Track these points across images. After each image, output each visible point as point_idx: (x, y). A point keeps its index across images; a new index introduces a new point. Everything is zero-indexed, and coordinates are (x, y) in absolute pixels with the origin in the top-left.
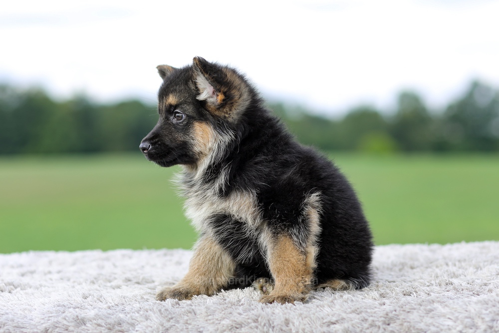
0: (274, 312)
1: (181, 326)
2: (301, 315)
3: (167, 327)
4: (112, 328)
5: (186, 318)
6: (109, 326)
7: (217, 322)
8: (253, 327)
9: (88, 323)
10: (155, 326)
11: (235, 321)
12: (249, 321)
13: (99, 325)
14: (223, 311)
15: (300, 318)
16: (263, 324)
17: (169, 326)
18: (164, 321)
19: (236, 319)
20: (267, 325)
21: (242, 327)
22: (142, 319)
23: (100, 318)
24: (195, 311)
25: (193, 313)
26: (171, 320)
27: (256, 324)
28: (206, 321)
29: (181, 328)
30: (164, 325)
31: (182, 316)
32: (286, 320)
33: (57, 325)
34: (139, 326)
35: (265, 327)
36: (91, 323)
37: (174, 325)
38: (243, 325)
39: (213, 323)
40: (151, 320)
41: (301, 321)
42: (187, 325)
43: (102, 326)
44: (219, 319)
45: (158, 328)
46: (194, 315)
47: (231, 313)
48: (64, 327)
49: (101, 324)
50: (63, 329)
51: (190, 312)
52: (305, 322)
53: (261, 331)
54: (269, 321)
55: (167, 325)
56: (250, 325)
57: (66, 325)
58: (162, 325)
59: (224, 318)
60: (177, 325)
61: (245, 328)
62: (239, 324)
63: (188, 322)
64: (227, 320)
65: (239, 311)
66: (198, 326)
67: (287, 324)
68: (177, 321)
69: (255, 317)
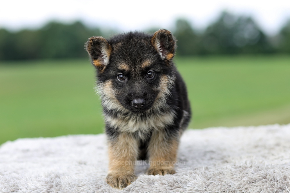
0: (275, 171)
1: (216, 183)
3: (208, 184)
4: (173, 186)
5: (218, 177)
6: (170, 184)
7: (240, 179)
8: (264, 182)
9: (155, 183)
10: (200, 183)
11: (251, 178)
12: (261, 178)
13: (163, 184)
14: (241, 172)
16: (270, 179)
17: (209, 183)
18: (205, 180)
19: (252, 177)
20: (273, 180)
21: (256, 182)
22: (191, 179)
23: (163, 179)
24: (223, 173)
25: (222, 174)
26: (210, 179)
27: (266, 180)
28: (232, 178)
29: (217, 184)
30: (206, 183)
31: (216, 176)
32: (284, 176)
33: (136, 185)
34: (190, 183)
35: (272, 181)
36: (157, 183)
37: (212, 182)
38: (257, 181)
39: (237, 180)
40: (197, 179)
42: (221, 182)
43: (165, 184)
44: (240, 177)
45: (202, 185)
46: (223, 175)
47: (247, 173)
48: (141, 186)
49: (165, 183)
50: (140, 188)
51: (221, 174)
53: (269, 184)
54: (274, 177)
55: (208, 182)
56: (262, 180)
57: (142, 185)
58: (205, 183)
59: (243, 177)
60: (214, 182)
61: (259, 183)
62: (254, 180)
63: (221, 180)
64: (246, 178)
65: (252, 172)
66: (228, 182)
67: (285, 179)
68: (214, 180)
69: (264, 176)
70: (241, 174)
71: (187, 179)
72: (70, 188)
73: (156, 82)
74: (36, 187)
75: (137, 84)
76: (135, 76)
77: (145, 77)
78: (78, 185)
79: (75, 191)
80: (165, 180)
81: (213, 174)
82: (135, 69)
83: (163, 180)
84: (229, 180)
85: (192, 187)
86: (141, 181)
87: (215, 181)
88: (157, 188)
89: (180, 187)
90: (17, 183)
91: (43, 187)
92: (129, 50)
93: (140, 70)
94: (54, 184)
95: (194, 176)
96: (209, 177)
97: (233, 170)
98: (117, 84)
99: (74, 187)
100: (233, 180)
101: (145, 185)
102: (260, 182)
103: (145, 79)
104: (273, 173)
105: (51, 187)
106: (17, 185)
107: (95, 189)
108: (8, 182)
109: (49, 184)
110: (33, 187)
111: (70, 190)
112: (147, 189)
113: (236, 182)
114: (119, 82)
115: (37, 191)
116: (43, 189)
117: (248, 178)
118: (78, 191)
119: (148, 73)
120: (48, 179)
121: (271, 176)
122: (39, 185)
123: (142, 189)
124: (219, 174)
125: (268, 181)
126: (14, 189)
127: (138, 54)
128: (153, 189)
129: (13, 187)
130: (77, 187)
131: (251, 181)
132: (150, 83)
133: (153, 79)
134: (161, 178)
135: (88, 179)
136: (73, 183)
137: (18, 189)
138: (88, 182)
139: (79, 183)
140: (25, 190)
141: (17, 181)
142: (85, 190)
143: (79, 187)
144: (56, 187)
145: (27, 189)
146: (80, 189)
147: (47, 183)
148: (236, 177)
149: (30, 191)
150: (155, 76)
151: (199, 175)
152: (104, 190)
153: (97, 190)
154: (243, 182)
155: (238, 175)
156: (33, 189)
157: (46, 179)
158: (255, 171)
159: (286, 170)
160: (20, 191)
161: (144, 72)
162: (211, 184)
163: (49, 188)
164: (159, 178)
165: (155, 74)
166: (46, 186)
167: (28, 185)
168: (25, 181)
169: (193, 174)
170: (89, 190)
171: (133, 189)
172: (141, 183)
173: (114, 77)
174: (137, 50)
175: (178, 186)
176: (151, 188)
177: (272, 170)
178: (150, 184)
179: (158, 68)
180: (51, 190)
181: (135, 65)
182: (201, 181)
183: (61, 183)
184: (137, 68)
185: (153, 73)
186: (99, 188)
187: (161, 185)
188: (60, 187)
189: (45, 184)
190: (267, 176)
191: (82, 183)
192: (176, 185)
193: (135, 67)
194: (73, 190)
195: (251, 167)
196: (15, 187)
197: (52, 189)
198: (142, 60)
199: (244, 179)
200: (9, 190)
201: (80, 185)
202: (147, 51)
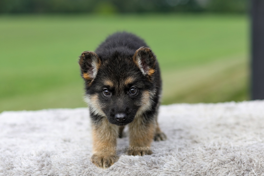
0: (242, 154)
2: (258, 156)
3: (182, 165)
4: (151, 166)
5: (192, 159)
6: (149, 165)
7: (210, 161)
8: (232, 164)
9: (136, 163)
10: (176, 165)
11: (221, 160)
12: (229, 160)
13: (143, 164)
14: (212, 154)
15: (258, 158)
16: (237, 162)
17: (184, 164)
18: (180, 161)
19: (221, 159)
20: (240, 162)
22: (167, 160)
25: (195, 156)
26: (184, 160)
27: (234, 162)
28: (204, 160)
29: (190, 165)
30: (181, 164)
31: (189, 157)
32: (250, 159)
33: (118, 165)
34: (166, 164)
35: (239, 164)
36: (137, 163)
37: (186, 164)
38: (226, 163)
39: (208, 161)
40: (172, 161)
41: (259, 160)
42: (194, 163)
43: (145, 165)
44: (211, 159)
45: (177, 166)
47: (217, 155)
48: (122, 166)
49: (144, 163)
50: (122, 168)
51: (193, 155)
52: (261, 160)
53: (236, 166)
54: (241, 160)
55: (182, 163)
56: (231, 163)
57: (124, 165)
58: (180, 164)
59: (214, 158)
62: (223, 162)
63: (194, 161)
64: (216, 160)
65: (221, 154)
66: (200, 163)
67: (251, 162)
68: (187, 161)
69: (232, 158)
70: (211, 156)
71: (163, 160)
72: (59, 167)
73: (138, 97)
74: (29, 165)
75: (120, 99)
76: (119, 91)
77: (128, 93)
78: (67, 164)
79: (64, 170)
80: (144, 161)
81: (187, 155)
82: (118, 86)
83: (143, 161)
84: (201, 162)
85: (169, 168)
86: (123, 161)
87: (189, 163)
88: (137, 169)
89: (157, 168)
90: (12, 162)
91: (35, 165)
92: (114, 68)
93: (123, 87)
94: (45, 163)
95: (170, 157)
96: (183, 158)
97: (204, 152)
98: (103, 98)
99: (63, 166)
100: (204, 161)
101: (127, 165)
102: (228, 164)
103: (128, 94)
104: (240, 155)
105: (43, 166)
106: (12, 163)
107: (82, 168)
108: (4, 160)
109: (41, 163)
110: (26, 166)
111: (60, 169)
112: (128, 169)
113: (207, 163)
114: (105, 97)
115: (30, 169)
116: (36, 168)
117: (218, 160)
118: (67, 170)
119: (131, 89)
120: (39, 158)
121: (238, 158)
122: (31, 163)
123: (124, 169)
124: (192, 155)
125: (236, 164)
126: (9, 167)
127: (121, 72)
128: (134, 169)
129: (8, 165)
130: (66, 166)
131: (221, 163)
132: (132, 99)
133: (136, 94)
134: (141, 159)
135: (75, 159)
136: (62, 162)
137: (13, 168)
138: (76, 161)
139: (67, 162)
140: (19, 169)
141: (12, 160)
142: (73, 169)
143: (67, 166)
144: (47, 166)
145: (21, 167)
146: (69, 168)
147: (39, 162)
148: (207, 159)
149: (24, 169)
150: (137, 92)
151: (174, 157)
152: (90, 170)
153: (83, 169)
154: (213, 164)
155: (209, 157)
156: (27, 167)
157: (37, 157)
158: (224, 153)
159: (251, 152)
160: (14, 169)
161: (127, 89)
162: (185, 165)
163: (41, 167)
164: (139, 159)
165: (137, 91)
166: (38, 165)
167: (22, 163)
168: (19, 159)
169: (169, 155)
170: (77, 170)
171: (116, 169)
172: (123, 163)
173: (100, 92)
174: (121, 68)
175: (156, 166)
176: (131, 168)
177: (239, 153)
178: (131, 165)
179: (141, 85)
180: (42, 169)
181: (119, 81)
182: (176, 162)
183: (51, 162)
184: (121, 84)
185: (136, 89)
186: (85, 168)
187: (140, 165)
188: (50, 166)
189: (37, 163)
190: (235, 158)
191: (71, 163)
192: (154, 166)
193: (119, 84)
194: (62, 169)
195: (220, 149)
196: (10, 166)
197: (44, 168)
198: (125, 77)
199: (214, 161)
200: (5, 168)
201: (69, 165)
202: (129, 69)
